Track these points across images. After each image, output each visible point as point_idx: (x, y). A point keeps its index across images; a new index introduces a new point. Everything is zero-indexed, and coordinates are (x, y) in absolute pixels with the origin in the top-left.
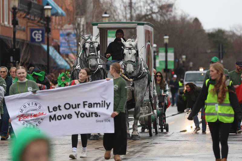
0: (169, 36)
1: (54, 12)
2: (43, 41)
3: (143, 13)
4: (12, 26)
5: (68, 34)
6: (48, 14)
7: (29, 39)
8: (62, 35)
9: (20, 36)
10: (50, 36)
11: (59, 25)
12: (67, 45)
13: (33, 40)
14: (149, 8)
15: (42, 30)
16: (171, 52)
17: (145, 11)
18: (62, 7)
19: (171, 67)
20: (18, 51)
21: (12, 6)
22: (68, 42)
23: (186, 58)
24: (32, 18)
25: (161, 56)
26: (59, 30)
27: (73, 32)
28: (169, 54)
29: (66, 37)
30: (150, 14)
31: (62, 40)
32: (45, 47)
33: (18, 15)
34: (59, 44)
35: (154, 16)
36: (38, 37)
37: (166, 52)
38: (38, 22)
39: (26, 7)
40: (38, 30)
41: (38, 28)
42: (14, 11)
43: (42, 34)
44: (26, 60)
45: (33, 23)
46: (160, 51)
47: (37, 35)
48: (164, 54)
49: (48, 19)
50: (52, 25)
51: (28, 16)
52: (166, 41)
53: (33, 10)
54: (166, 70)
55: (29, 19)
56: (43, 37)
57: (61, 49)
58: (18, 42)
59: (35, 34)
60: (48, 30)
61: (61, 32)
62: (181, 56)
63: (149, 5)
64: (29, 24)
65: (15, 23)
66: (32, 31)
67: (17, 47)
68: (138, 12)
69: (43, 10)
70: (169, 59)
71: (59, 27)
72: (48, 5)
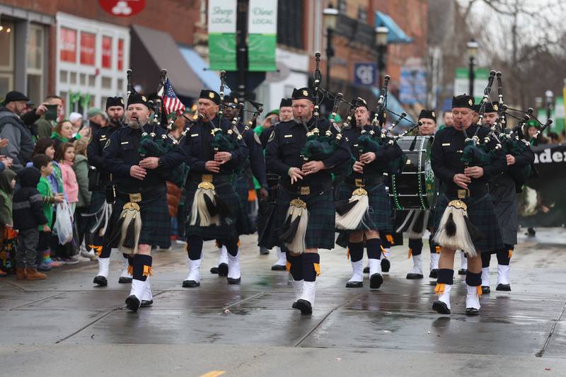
1: (392, 37)
2: (373, 84)
3: (533, 43)
4: (325, 58)
5: (414, 74)
6: (382, 40)
7: (352, 79)
8: (405, 74)
9: (338, 73)
11: (400, 58)
12: (410, 89)
13: (358, 80)
14: (542, 35)
15: (373, 66)
17: (536, 39)
18: (405, 30)
21: (326, 26)
22: (413, 85)
24: (358, 46)
26: (398, 66)
27: (421, 69)
29: (411, 78)
30: (545, 45)
31: (404, 82)
33: (337, 40)
34: (399, 88)
35: (551, 48)
38: (369, 53)
39: (348, 29)
40: (367, 65)
41: (365, 61)
42: (330, 33)
43: (374, 72)
45: (359, 55)
47: (364, 73)
49: (383, 49)
50: (390, 59)
51: (352, 44)
53: (361, 33)
56: (374, 77)
57: (403, 96)
58: (334, 83)
59: (362, 72)
60: (381, 66)
61: (403, 70)
63: (543, 29)
64: (355, 56)
65: (330, 52)
66: (357, 66)
68: (524, 41)
69: (375, 34)
71: (400, 62)
72: (382, 25)
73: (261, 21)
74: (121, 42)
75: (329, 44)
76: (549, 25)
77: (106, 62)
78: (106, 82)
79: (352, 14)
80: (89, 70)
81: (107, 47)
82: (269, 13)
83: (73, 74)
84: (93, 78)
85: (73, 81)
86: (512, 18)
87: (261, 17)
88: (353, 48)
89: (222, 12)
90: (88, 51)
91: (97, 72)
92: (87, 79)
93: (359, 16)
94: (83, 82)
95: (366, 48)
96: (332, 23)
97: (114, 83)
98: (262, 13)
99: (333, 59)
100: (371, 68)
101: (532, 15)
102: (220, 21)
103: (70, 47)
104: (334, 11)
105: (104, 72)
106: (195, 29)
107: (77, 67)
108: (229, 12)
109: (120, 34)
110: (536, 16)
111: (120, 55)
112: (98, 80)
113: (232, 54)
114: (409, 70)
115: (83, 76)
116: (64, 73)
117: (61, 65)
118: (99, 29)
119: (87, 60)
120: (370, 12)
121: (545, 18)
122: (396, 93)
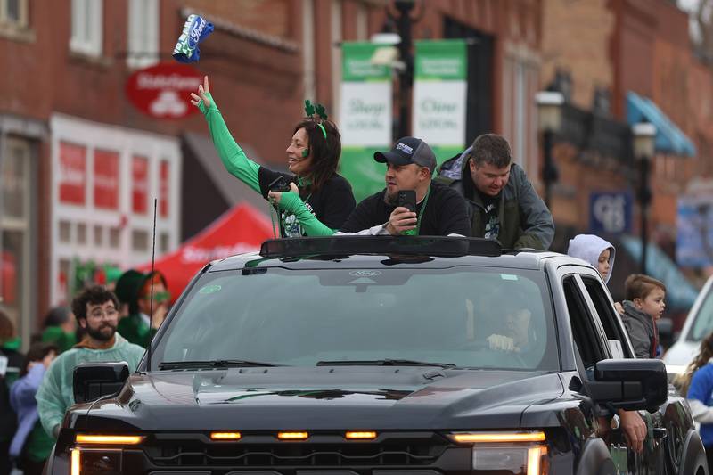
1: (662, 142)
2: (626, 230)
5: (703, 210)
6: (644, 148)
8: (687, 212)
9: (562, 213)
11: (676, 180)
12: (697, 240)
15: (627, 197)
18: (683, 127)
21: (542, 126)
22: (703, 231)
24: (597, 159)
26: (673, 196)
29: (699, 220)
31: (684, 226)
32: (635, 247)
33: (556, 152)
38: (616, 172)
40: (613, 195)
42: (547, 140)
43: (626, 209)
50: (657, 183)
51: (586, 156)
53: (600, 136)
56: (627, 216)
57: (683, 253)
59: (605, 209)
60: (645, 197)
61: (681, 202)
64: (588, 180)
66: (594, 198)
69: (628, 137)
71: (674, 188)
72: (645, 120)
73: (436, 124)
74: (164, 166)
77: (139, 203)
78: (140, 239)
79: (583, 100)
80: (108, 219)
81: (140, 174)
82: (450, 108)
83: (82, 228)
84: (115, 233)
85: (82, 239)
87: (435, 115)
88: (587, 165)
89: (366, 110)
90: (106, 182)
91: (124, 221)
92: (106, 237)
93: (596, 103)
94: (98, 240)
95: (611, 163)
96: (553, 120)
97: (153, 242)
98: (437, 107)
99: (555, 187)
100: (620, 202)
102: (362, 125)
103: (75, 177)
104: (555, 98)
105: (137, 222)
107: (88, 214)
108: (378, 109)
109: (163, 150)
111: (164, 189)
112: (126, 238)
114: (694, 203)
115: (98, 230)
116: (65, 226)
117: (61, 211)
118: (125, 143)
119: (106, 199)
120: (616, 94)
122: (669, 249)
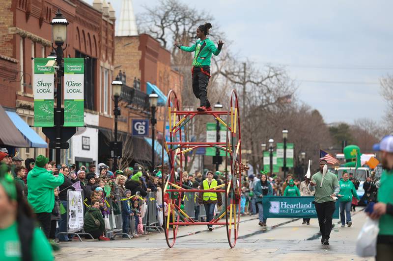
0: (288, 130)
1: (160, 101)
2: (146, 134)
3: (259, 104)
4: (113, 117)
6: (154, 103)
7: (131, 131)
9: (122, 127)
10: (155, 128)
13: (135, 132)
14: (265, 98)
15: (146, 122)
16: (291, 149)
17: (260, 101)
19: (290, 165)
20: (120, 145)
21: (114, 94)
23: (306, 155)
24: (135, 107)
25: (279, 152)
28: (288, 150)
30: (266, 105)
31: (168, 133)
32: (150, 141)
33: (120, 104)
34: (165, 137)
35: (271, 107)
36: (141, 129)
37: (285, 148)
38: (142, 112)
39: (129, 95)
40: (142, 122)
41: (141, 119)
42: (116, 98)
43: (146, 126)
44: (128, 154)
45: (136, 114)
46: (278, 147)
47: (139, 127)
48: (282, 150)
49: (153, 110)
50: (158, 116)
51: (130, 106)
52: (285, 136)
53: (136, 98)
54: (285, 169)
55: (131, 109)
56: (146, 129)
58: (120, 134)
59: (138, 125)
60: (154, 122)
61: (167, 124)
62: (300, 152)
63: (265, 94)
64: (131, 115)
65: (117, 113)
66: (134, 122)
67: (118, 141)
68: (252, 102)
69: (147, 98)
70: (287, 156)
72: (154, 92)
73: (73, 91)
75: (116, 106)
76: (269, 91)
79: (130, 84)
82: (78, 85)
86: (242, 86)
87: (72, 88)
89: (44, 85)
93: (135, 86)
95: (140, 109)
96: (118, 91)
98: (73, 85)
99: (119, 117)
101: (257, 84)
104: (119, 82)
106: (17, 97)
108: (49, 84)
110: (260, 85)
113: (50, 115)
120: (142, 82)
121: (266, 86)
